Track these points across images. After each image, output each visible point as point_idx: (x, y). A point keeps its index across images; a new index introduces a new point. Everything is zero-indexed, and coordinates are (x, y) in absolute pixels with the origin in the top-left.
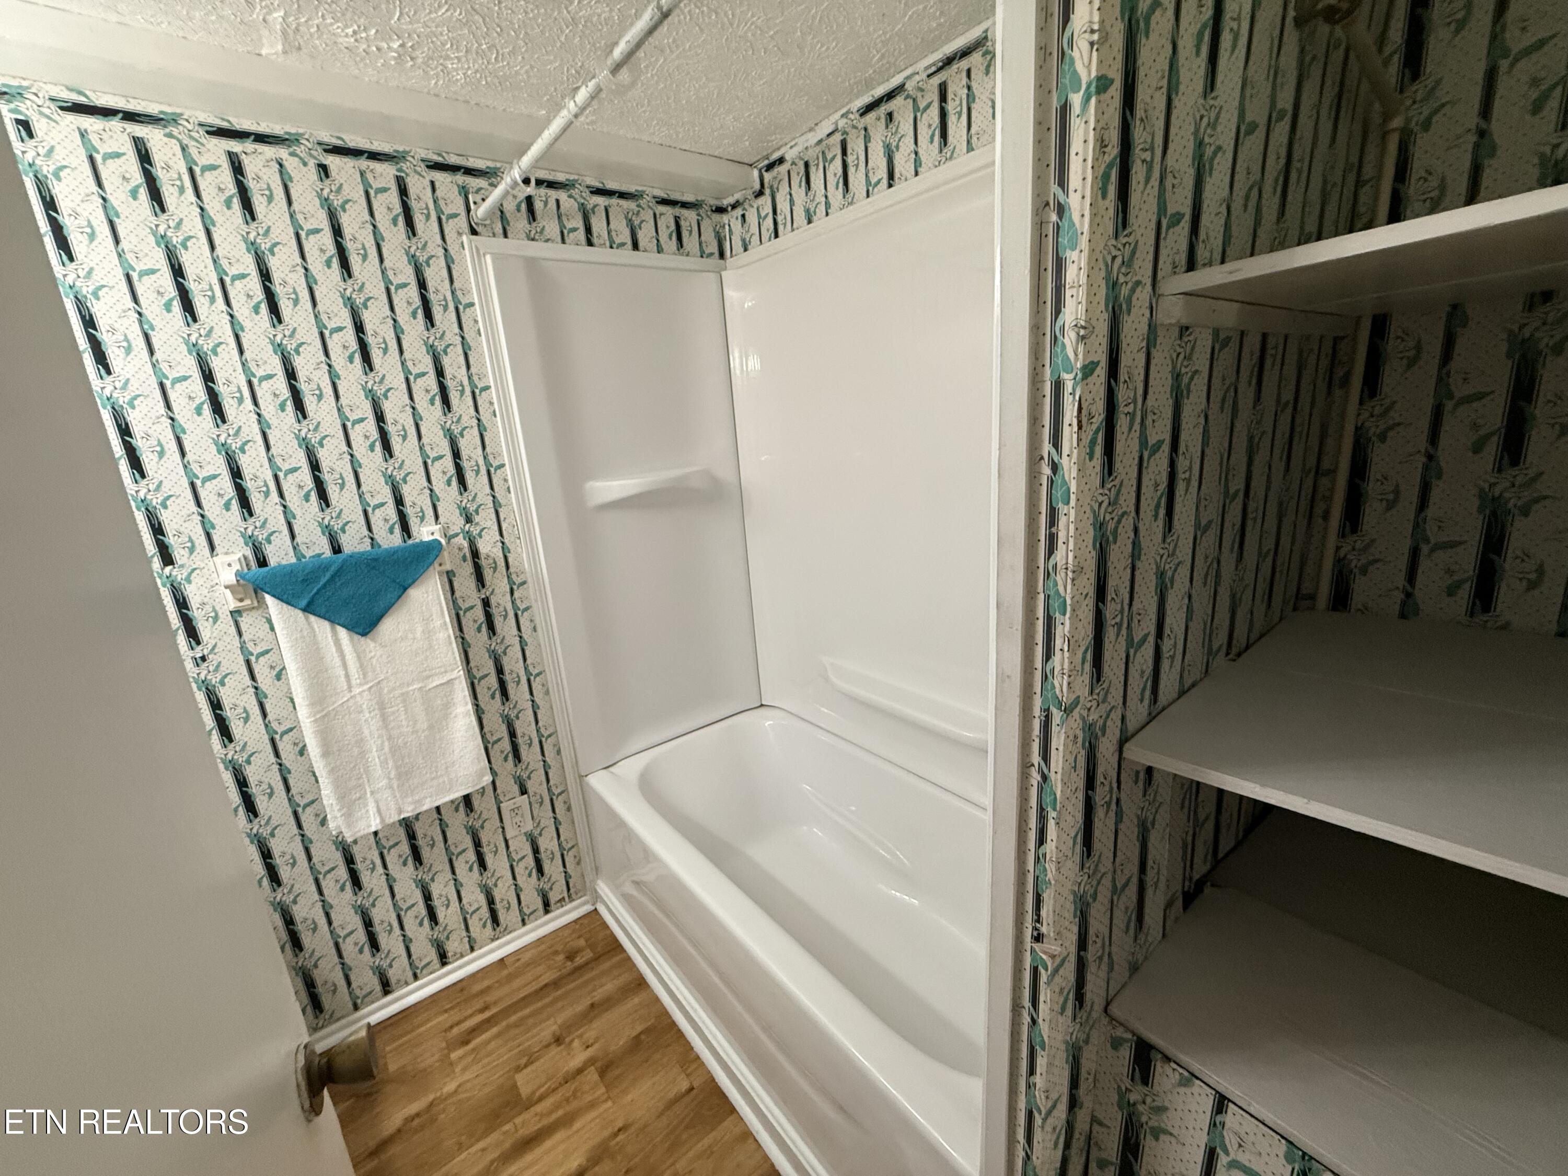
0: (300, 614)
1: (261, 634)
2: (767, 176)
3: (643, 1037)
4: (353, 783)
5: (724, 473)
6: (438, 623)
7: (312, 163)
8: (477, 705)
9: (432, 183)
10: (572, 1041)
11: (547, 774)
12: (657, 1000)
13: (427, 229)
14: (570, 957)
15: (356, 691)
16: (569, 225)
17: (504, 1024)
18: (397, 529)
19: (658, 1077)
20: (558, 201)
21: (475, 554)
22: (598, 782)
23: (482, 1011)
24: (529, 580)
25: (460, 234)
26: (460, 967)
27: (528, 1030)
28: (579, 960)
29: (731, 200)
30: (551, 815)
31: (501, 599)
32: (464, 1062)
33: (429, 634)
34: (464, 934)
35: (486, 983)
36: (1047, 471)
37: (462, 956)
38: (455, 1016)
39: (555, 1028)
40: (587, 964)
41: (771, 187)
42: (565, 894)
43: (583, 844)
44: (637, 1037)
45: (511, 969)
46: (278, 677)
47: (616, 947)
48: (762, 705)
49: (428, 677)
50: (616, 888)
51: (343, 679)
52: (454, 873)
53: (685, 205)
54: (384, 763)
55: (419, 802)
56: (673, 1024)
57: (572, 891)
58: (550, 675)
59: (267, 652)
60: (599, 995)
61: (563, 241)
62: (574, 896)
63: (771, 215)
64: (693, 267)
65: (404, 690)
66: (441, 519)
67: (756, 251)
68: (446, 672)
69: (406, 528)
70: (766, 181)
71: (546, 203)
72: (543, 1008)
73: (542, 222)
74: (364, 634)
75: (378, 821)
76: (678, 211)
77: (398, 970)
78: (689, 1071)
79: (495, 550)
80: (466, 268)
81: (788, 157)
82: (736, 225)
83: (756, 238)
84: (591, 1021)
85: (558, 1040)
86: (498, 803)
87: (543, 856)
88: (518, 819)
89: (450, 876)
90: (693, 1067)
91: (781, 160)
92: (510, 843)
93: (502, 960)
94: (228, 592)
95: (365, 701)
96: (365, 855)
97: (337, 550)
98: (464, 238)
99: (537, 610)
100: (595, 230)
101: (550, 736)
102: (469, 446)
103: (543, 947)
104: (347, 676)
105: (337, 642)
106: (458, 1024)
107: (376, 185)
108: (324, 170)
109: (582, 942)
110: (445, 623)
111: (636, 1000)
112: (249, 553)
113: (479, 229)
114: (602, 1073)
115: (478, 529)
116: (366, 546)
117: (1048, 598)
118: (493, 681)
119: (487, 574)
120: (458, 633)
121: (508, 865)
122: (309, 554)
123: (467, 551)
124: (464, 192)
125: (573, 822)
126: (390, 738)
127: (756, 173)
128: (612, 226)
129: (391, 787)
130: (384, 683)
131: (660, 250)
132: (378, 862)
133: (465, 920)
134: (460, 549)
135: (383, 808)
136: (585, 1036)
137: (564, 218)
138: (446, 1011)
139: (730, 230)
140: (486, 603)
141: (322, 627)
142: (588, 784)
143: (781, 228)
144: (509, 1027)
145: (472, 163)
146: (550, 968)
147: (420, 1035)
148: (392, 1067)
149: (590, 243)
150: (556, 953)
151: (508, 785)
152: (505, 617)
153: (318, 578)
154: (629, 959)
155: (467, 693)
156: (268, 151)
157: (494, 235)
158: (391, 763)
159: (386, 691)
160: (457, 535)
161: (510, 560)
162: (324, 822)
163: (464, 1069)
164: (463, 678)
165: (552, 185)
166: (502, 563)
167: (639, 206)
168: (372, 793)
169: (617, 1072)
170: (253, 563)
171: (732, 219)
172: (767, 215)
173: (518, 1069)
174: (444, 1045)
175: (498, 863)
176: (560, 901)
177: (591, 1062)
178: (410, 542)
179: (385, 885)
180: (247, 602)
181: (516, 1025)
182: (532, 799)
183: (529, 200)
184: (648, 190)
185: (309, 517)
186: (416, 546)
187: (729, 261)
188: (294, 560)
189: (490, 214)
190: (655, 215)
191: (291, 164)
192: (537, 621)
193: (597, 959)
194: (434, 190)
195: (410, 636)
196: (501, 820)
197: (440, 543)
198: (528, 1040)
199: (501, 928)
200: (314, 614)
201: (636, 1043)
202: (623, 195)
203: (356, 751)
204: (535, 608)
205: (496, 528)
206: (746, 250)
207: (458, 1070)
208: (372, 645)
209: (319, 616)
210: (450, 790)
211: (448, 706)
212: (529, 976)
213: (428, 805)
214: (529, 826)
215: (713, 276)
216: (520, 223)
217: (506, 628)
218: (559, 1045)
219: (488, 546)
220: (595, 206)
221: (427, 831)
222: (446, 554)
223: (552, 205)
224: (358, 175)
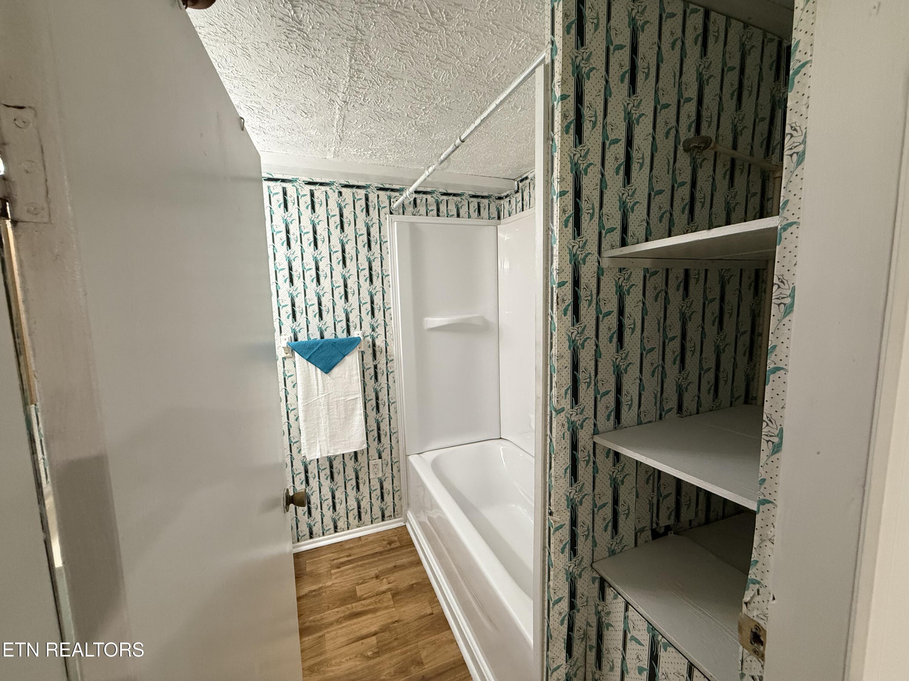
0: (305, 360)
1: (291, 368)
2: (521, 184)
3: (415, 586)
4: (313, 435)
5: (491, 318)
6: (355, 372)
7: (337, 191)
8: (366, 413)
9: (378, 195)
10: (383, 579)
11: (391, 451)
12: (425, 572)
13: (374, 213)
14: (390, 543)
15: (320, 396)
16: (430, 208)
17: (356, 564)
18: (345, 332)
19: (417, 605)
20: (426, 199)
21: (374, 345)
22: (413, 459)
23: (347, 556)
24: (395, 359)
25: (386, 214)
26: (342, 536)
27: (365, 570)
28: (393, 546)
29: (505, 194)
30: (391, 472)
31: (382, 366)
32: (336, 576)
33: (351, 376)
34: (346, 519)
35: (352, 545)
36: (550, 319)
37: (344, 530)
38: (335, 556)
39: (377, 571)
40: (396, 548)
41: (522, 189)
42: (392, 514)
43: (403, 490)
44: (413, 585)
45: (363, 542)
46: (294, 386)
47: (411, 544)
48: (501, 438)
49: (348, 395)
50: (417, 517)
51: (316, 390)
52: (346, 489)
53: (483, 197)
54: (325, 429)
55: (336, 450)
56: (430, 584)
57: (396, 513)
58: (398, 404)
59: (292, 376)
60: (399, 562)
61: (427, 215)
62: (396, 516)
63: (521, 201)
64: (485, 224)
65: (338, 399)
66: (363, 329)
67: (514, 217)
68: (355, 394)
69: (348, 332)
70: (520, 186)
71: (422, 200)
72: (374, 562)
73: (419, 208)
74: (326, 373)
75: (320, 454)
76: (479, 200)
77: (317, 529)
78: (433, 606)
79: (382, 344)
80: (386, 228)
81: (529, 177)
82: (507, 205)
83: (514, 211)
84: (393, 573)
85: (377, 577)
86: (369, 460)
87: (384, 491)
88: (376, 470)
89: (344, 490)
90: (436, 604)
91: (527, 178)
92: (371, 480)
93: (360, 537)
94: (283, 349)
95: (322, 401)
96: (313, 469)
97: (322, 337)
98: (387, 215)
99: (396, 374)
100: (441, 210)
101: (395, 433)
102: (378, 299)
103: (379, 536)
104: (318, 389)
105: (316, 375)
106: (337, 559)
107: (357, 197)
108: (340, 193)
109: (396, 538)
110: (357, 373)
111: (415, 569)
112: (292, 335)
113: (393, 212)
114: (394, 596)
115: (377, 334)
116: (333, 337)
117: (551, 366)
118: (374, 402)
119: (378, 354)
120: (362, 379)
121: (369, 491)
122: (312, 338)
123: (371, 343)
124: (390, 198)
125: (400, 478)
126: (329, 419)
127: (516, 183)
128: (449, 208)
129: (326, 441)
130: (331, 395)
131: (469, 217)
132: (317, 475)
133: (347, 513)
134: (368, 342)
135: (322, 449)
136: (389, 579)
137: (428, 206)
138: (333, 553)
139: (504, 207)
140: (376, 367)
141: (312, 367)
142: (409, 460)
143: (525, 207)
144: (357, 566)
145: (394, 187)
146: (379, 546)
147: (320, 559)
148: (308, 569)
149: (438, 215)
150: (384, 540)
151: (373, 453)
152: (383, 374)
153: (314, 348)
154: (416, 550)
155: (362, 405)
156: (323, 188)
157: (399, 214)
158: (328, 430)
159: (331, 398)
160: (368, 336)
161: (388, 349)
162: (299, 452)
163: (336, 578)
164: (361, 398)
165: (425, 193)
166: (384, 350)
167: (462, 199)
168: (319, 441)
169: (400, 597)
170: (293, 340)
171: (505, 202)
172: (519, 201)
173: (358, 584)
174: (329, 566)
175: (365, 489)
176: (389, 516)
177: (389, 590)
178: (349, 337)
179: (318, 486)
180: (289, 355)
181: (361, 566)
182: (383, 462)
183: (415, 200)
184: (466, 192)
185: (314, 323)
186: (351, 339)
187: (502, 221)
188: (307, 340)
189: (398, 207)
190: (469, 202)
191: (330, 192)
192: (396, 378)
193: (402, 547)
194: (378, 198)
195: (343, 376)
196: (369, 469)
197: (360, 339)
198: (363, 574)
199: (361, 522)
200: (310, 362)
201: (411, 587)
202: (455, 195)
203: (316, 422)
204: (396, 372)
205: (384, 334)
206: (510, 216)
207: (333, 577)
208: (329, 378)
209: (312, 363)
210: (348, 448)
211: (353, 409)
212: (370, 547)
213: (339, 452)
214: (380, 475)
215: (493, 228)
216: (410, 209)
217: (382, 379)
218: (377, 579)
219: (380, 342)
220: (442, 200)
221: (338, 465)
222: (362, 343)
223: (424, 200)
224: (352, 194)
